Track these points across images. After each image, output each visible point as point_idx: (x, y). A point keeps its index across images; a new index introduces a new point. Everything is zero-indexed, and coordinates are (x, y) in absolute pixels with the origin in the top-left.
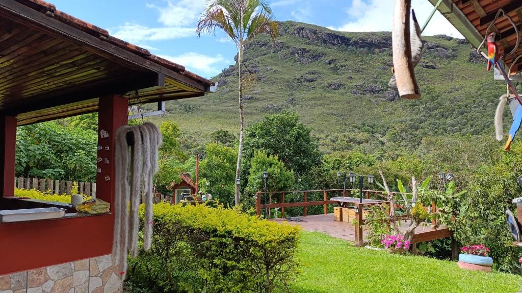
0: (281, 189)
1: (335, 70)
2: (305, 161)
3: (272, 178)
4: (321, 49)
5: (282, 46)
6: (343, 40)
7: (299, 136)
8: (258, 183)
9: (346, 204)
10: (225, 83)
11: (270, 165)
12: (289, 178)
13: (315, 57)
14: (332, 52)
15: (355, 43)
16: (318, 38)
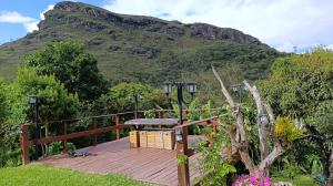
0: (61, 117)
1: (114, 38)
2: (93, 88)
3: (45, 103)
4: (103, 24)
5: (76, 19)
6: (118, 19)
7: (85, 63)
8: (25, 111)
9: (141, 128)
10: (29, 43)
11: (44, 87)
12: (72, 103)
13: (100, 28)
14: (112, 26)
15: (127, 22)
16: (102, 16)
